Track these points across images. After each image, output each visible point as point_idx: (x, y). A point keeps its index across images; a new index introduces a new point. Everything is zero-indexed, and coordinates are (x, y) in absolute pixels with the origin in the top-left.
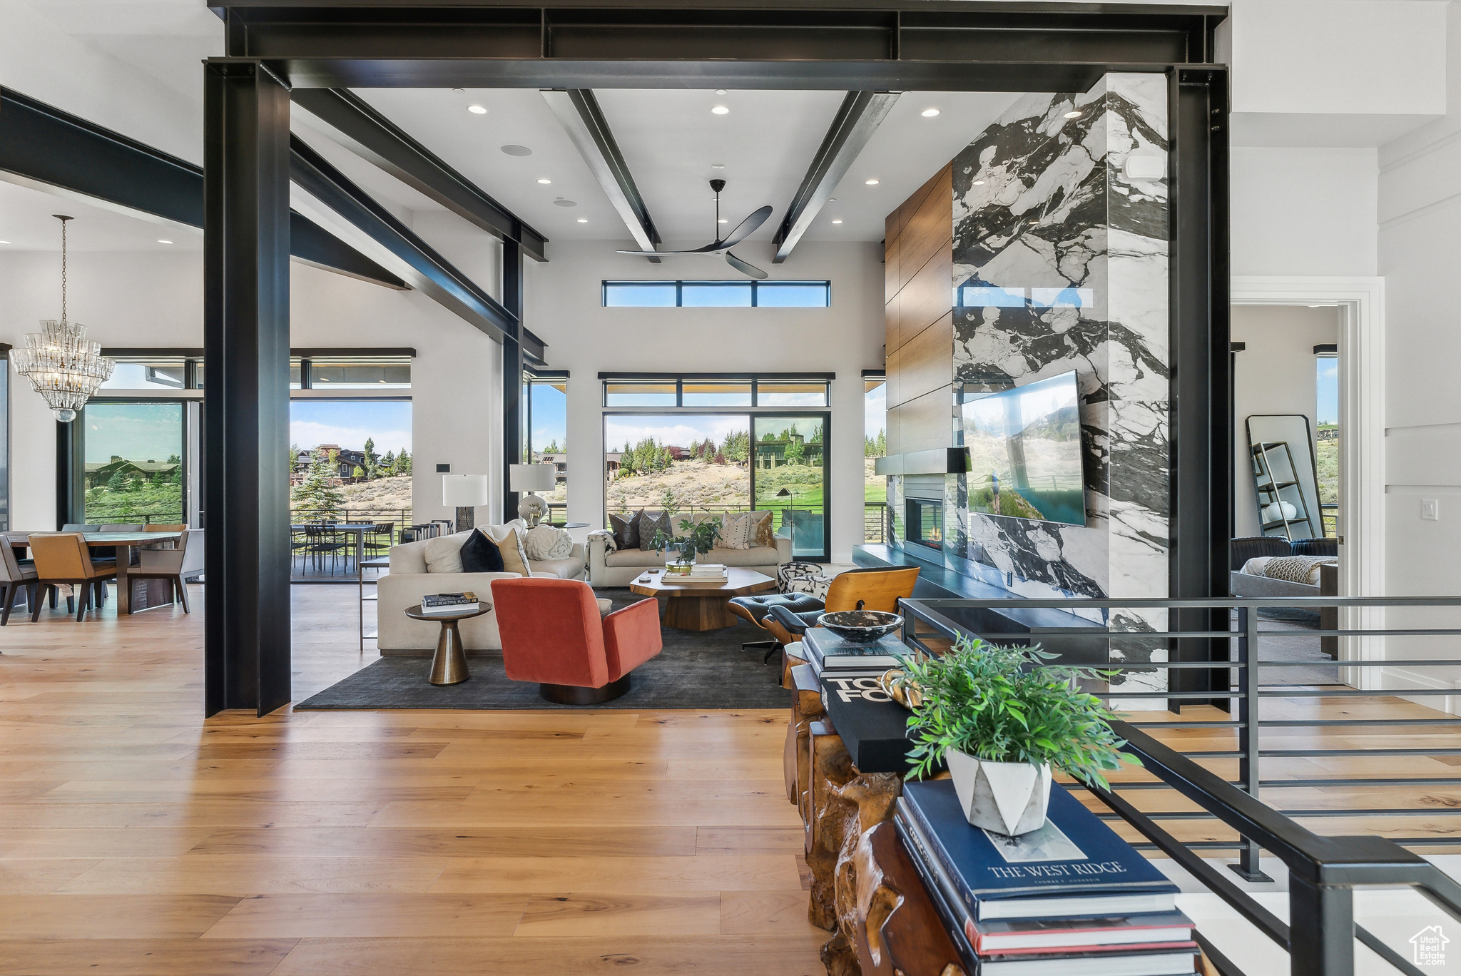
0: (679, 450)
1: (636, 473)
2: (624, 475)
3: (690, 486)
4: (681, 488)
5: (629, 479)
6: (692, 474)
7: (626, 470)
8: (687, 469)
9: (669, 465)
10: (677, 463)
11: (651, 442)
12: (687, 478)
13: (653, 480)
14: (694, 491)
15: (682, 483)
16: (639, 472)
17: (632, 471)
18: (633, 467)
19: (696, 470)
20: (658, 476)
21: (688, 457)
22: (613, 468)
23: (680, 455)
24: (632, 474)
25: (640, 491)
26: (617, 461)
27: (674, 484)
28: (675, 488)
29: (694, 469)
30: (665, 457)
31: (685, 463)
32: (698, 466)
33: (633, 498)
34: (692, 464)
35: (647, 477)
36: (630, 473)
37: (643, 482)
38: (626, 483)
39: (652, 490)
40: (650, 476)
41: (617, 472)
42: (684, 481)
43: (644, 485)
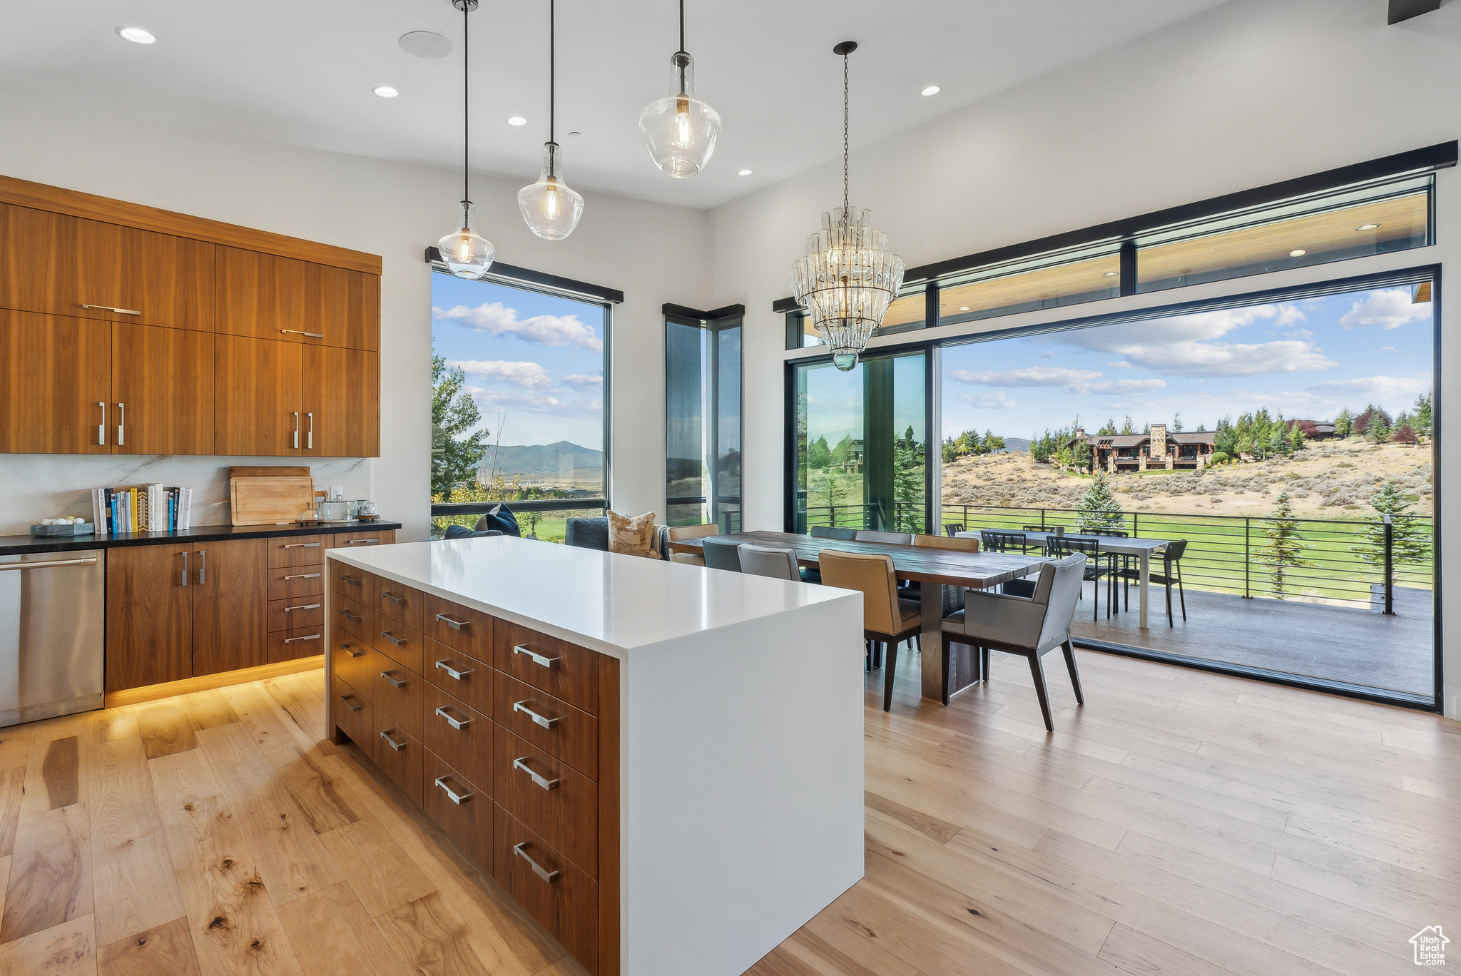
0: (1313, 425)
1: (1240, 458)
2: (1222, 461)
3: (1349, 477)
4: (1331, 481)
5: (1230, 467)
6: (1347, 460)
7: (1223, 454)
8: (1335, 453)
9: (1300, 446)
10: (1312, 444)
11: (1264, 416)
12: (1339, 466)
13: (1275, 468)
14: (1359, 486)
15: (1332, 473)
16: (1243, 456)
17: (1233, 455)
18: (1237, 449)
19: (1354, 453)
20: (1281, 462)
21: (1331, 435)
22: (1203, 452)
23: (1315, 432)
24: (1235, 460)
25: (1252, 483)
26: (1208, 443)
27: (1316, 475)
28: (1318, 480)
29: (1350, 451)
30: (1292, 436)
31: (1329, 444)
32: (1357, 447)
33: (1242, 493)
34: (1344, 444)
35: (1260, 464)
36: (1230, 459)
37: (1255, 472)
38: (1227, 472)
39: (1274, 482)
40: (1267, 462)
41: (1210, 457)
42: (1335, 469)
43: (1259, 475)
